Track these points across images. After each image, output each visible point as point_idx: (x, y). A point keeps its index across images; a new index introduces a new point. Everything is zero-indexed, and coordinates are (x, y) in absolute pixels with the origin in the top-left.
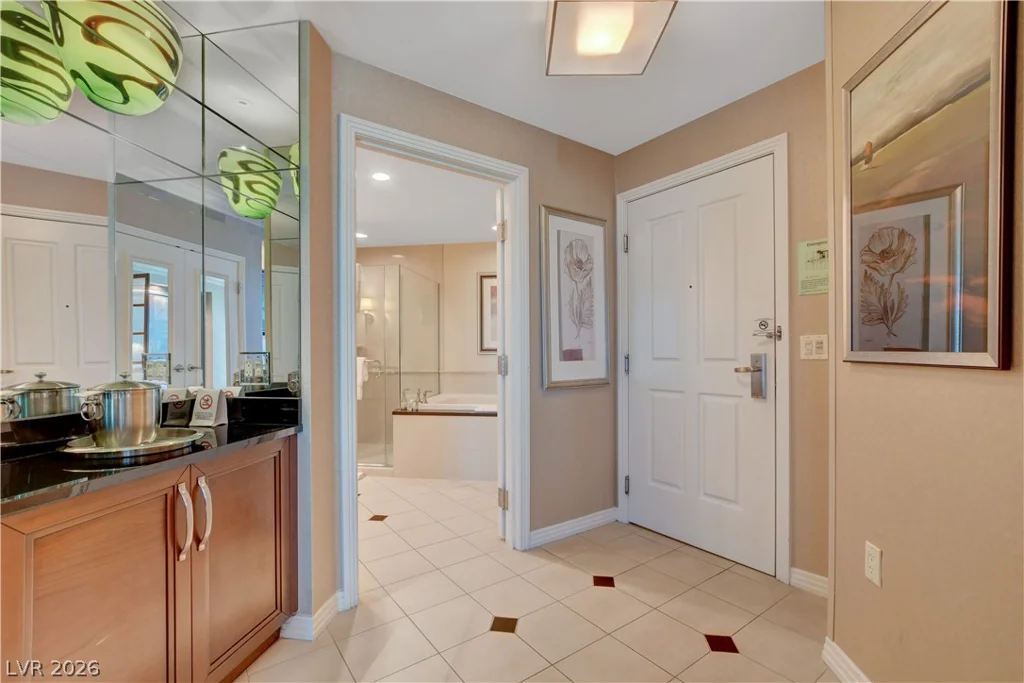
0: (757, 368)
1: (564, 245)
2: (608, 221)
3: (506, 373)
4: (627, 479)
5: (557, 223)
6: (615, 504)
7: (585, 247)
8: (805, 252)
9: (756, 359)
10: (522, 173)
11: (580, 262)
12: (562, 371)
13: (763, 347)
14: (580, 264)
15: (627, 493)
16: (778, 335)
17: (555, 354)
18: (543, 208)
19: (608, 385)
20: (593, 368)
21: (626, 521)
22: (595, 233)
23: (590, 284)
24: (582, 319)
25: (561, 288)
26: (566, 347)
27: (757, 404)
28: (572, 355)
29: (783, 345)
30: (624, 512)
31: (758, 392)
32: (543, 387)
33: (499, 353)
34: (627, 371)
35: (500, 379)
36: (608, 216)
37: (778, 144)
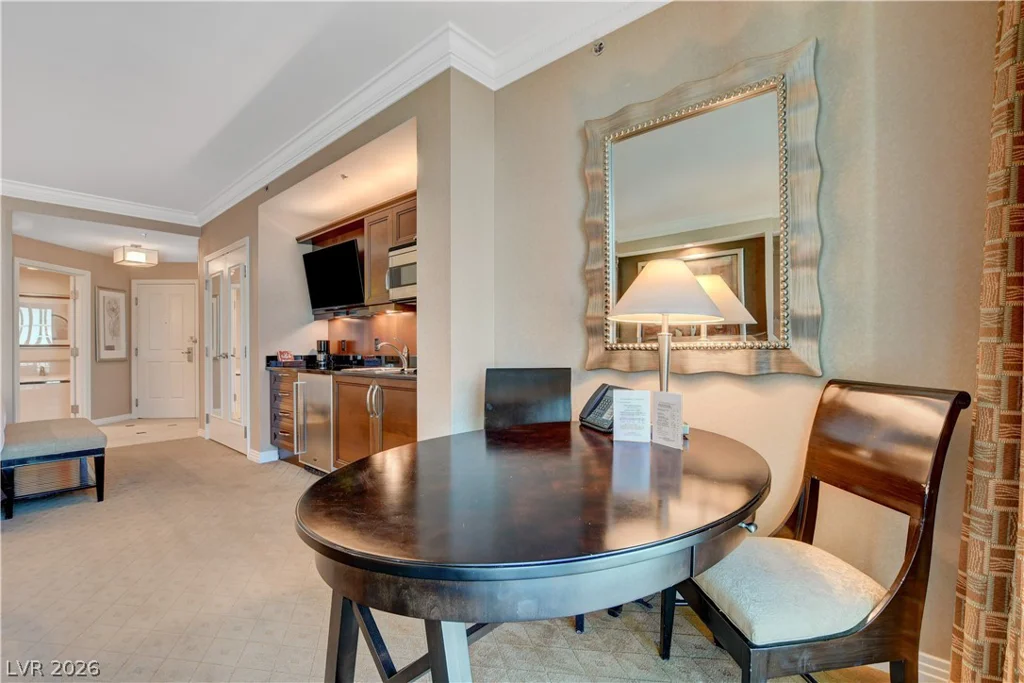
0: (189, 352)
1: (106, 301)
2: (127, 291)
3: (77, 356)
4: (137, 400)
5: (103, 293)
6: (130, 412)
7: (116, 303)
9: (189, 349)
10: (88, 274)
12: (105, 355)
13: (190, 345)
14: (113, 310)
15: (137, 406)
16: (195, 342)
17: (102, 347)
18: (96, 288)
19: (127, 361)
20: (120, 353)
21: (136, 418)
22: (121, 297)
23: (118, 318)
24: (115, 333)
25: (105, 321)
26: (107, 345)
27: (189, 364)
28: (110, 348)
29: (197, 345)
30: (134, 415)
31: (190, 360)
32: (96, 359)
33: (72, 346)
34: (137, 355)
35: (72, 358)
36: (127, 289)
37: (196, 282)
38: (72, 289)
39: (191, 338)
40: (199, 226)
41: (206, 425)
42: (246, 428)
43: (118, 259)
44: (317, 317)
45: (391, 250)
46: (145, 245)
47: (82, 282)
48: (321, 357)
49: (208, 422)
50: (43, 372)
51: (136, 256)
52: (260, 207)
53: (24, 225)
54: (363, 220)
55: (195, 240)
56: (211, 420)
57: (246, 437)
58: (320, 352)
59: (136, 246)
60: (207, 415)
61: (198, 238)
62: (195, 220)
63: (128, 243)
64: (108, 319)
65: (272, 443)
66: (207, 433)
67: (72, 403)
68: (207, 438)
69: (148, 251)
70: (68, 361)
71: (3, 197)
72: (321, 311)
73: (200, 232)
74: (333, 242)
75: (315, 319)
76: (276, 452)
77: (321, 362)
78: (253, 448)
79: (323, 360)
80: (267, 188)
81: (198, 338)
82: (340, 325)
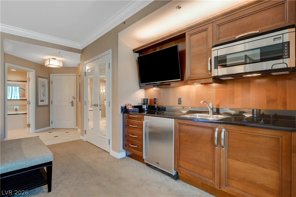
1: (41, 82)
3: (30, 104)
4: (52, 121)
5: (39, 79)
6: (49, 126)
7: (44, 83)
9: (72, 101)
10: (34, 71)
11: (44, 85)
12: (40, 103)
13: (73, 100)
14: (43, 86)
15: (52, 123)
17: (39, 101)
18: (37, 77)
19: (48, 106)
20: (46, 103)
21: (51, 128)
22: (46, 81)
23: (45, 89)
24: (44, 95)
26: (41, 100)
27: (72, 107)
29: (75, 100)
30: (51, 127)
31: (72, 105)
32: (37, 105)
33: (28, 100)
34: (52, 104)
35: (28, 105)
36: (48, 77)
37: (75, 75)
38: (28, 77)
39: (73, 97)
40: (81, 49)
41: (85, 135)
42: (109, 140)
43: (47, 64)
44: (141, 87)
45: (213, 47)
46: (57, 58)
47: (31, 75)
48: (145, 107)
49: (85, 134)
50: (16, 110)
51: (54, 63)
52: (119, 33)
53: (9, 48)
54: (185, 33)
55: (79, 55)
56: (87, 132)
57: (109, 144)
58: (144, 104)
59: (54, 59)
60: (85, 130)
61: (81, 54)
62: (79, 46)
63: (51, 57)
64: (42, 89)
65: (124, 148)
66: (85, 138)
67: (28, 123)
68: (85, 140)
69: (59, 61)
70: (26, 105)
71: (1, 32)
72: (144, 84)
73: (82, 52)
74: (154, 50)
75: (140, 89)
76: (125, 152)
77: (145, 109)
78: (113, 150)
79: (146, 108)
80: (124, 23)
81: (75, 97)
82: (153, 91)
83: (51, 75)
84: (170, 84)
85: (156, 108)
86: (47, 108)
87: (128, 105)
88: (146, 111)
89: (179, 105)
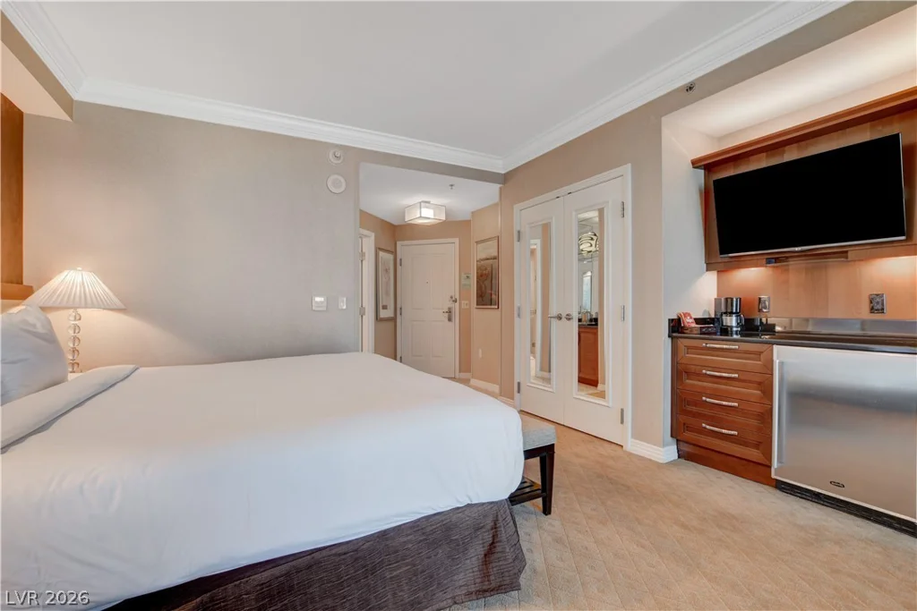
0: (450, 312)
1: (383, 262)
2: (394, 253)
4: (401, 357)
5: (381, 254)
7: (388, 264)
8: (464, 276)
9: (449, 309)
10: (373, 235)
12: (384, 314)
14: (387, 270)
16: (456, 301)
17: (381, 306)
18: (378, 249)
19: (393, 320)
20: (390, 312)
22: (391, 258)
23: (390, 279)
24: (388, 293)
25: (382, 282)
26: (385, 304)
27: (450, 323)
28: (385, 307)
29: (457, 304)
31: (450, 320)
32: (378, 319)
34: (400, 314)
35: (361, 316)
36: (394, 250)
37: (457, 240)
39: (452, 297)
40: (503, 172)
41: (516, 395)
42: (623, 411)
43: (412, 215)
44: (712, 268)
46: (434, 201)
47: (369, 244)
48: (730, 321)
49: (519, 392)
51: (425, 209)
52: (664, 119)
55: (495, 188)
56: (524, 388)
57: (622, 422)
59: (426, 202)
60: (519, 384)
61: (499, 186)
62: (500, 166)
63: (421, 200)
64: (384, 280)
66: (516, 403)
69: (437, 207)
73: (505, 179)
75: (707, 271)
76: (674, 448)
77: (731, 327)
78: (636, 438)
79: (734, 324)
80: (690, 88)
81: (457, 297)
82: (752, 276)
83: (399, 243)
84: (847, 252)
85: (758, 327)
86: (391, 324)
87: (686, 315)
88: (737, 334)
89: (877, 317)
